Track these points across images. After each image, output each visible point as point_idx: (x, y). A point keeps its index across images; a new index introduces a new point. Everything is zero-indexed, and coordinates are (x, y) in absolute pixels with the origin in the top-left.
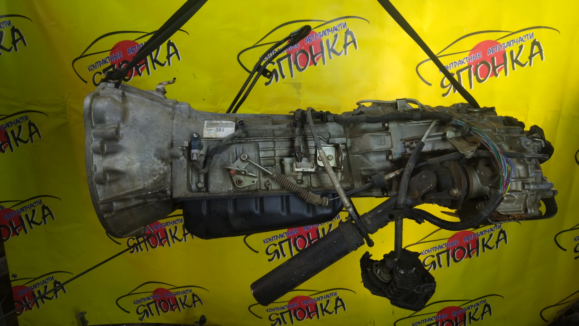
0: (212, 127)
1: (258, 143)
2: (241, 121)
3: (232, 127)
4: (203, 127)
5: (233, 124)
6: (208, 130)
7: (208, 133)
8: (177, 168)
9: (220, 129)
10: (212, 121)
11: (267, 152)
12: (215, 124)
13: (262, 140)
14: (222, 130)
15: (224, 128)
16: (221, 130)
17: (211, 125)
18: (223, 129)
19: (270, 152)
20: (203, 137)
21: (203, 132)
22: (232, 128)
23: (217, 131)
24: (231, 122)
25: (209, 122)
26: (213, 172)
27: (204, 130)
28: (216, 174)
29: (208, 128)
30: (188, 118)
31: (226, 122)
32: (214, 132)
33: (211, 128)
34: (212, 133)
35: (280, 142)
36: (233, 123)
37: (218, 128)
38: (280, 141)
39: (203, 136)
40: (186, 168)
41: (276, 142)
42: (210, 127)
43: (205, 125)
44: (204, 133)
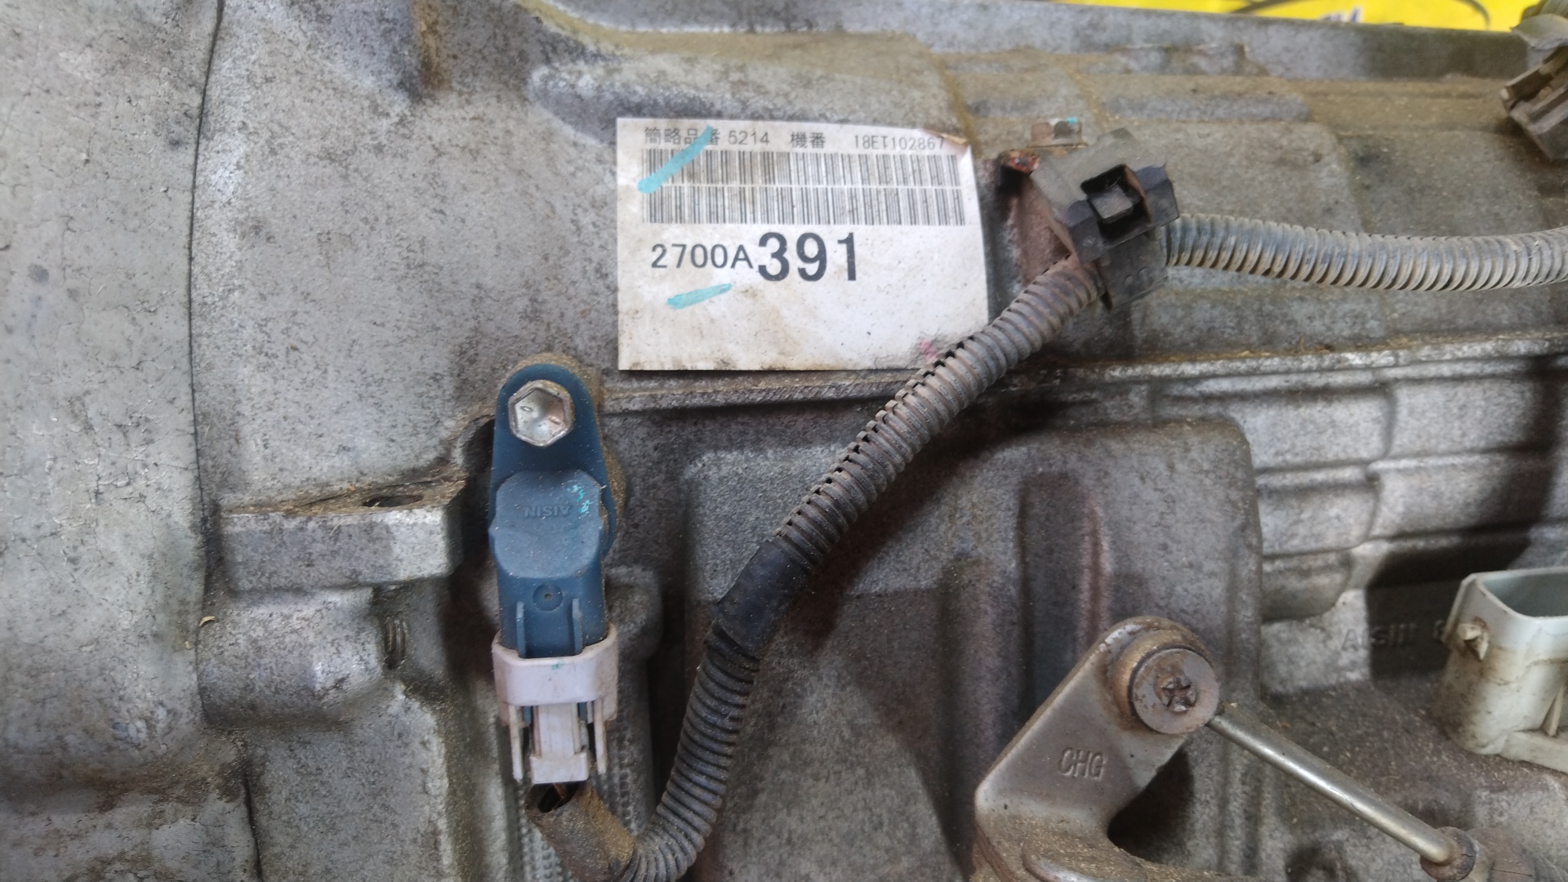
0: (714, 217)
1: (1235, 412)
2: (1116, 177)
3: (944, 219)
4: (605, 205)
5: (956, 180)
6: (670, 258)
7: (674, 303)
8: (333, 829)
9: (811, 249)
10: (703, 124)
11: (1305, 516)
12: (746, 164)
13: (1273, 382)
14: (837, 256)
15: (862, 233)
16: (821, 257)
17: (692, 176)
18: (849, 241)
19: (1334, 512)
20: (624, 364)
21: (615, 290)
22: (952, 231)
23: (774, 267)
24: (918, 134)
25: (673, 134)
26: (763, 798)
27: (622, 252)
28: (793, 823)
29: (673, 233)
30: (416, 97)
31: (871, 141)
32: (750, 293)
33: (709, 234)
34: (718, 307)
35: (1437, 394)
36: (940, 149)
37: (792, 233)
38: (1440, 380)
39: (612, 346)
40: (442, 824)
41: (1403, 395)
42: (695, 218)
43: (623, 180)
44: (624, 303)
